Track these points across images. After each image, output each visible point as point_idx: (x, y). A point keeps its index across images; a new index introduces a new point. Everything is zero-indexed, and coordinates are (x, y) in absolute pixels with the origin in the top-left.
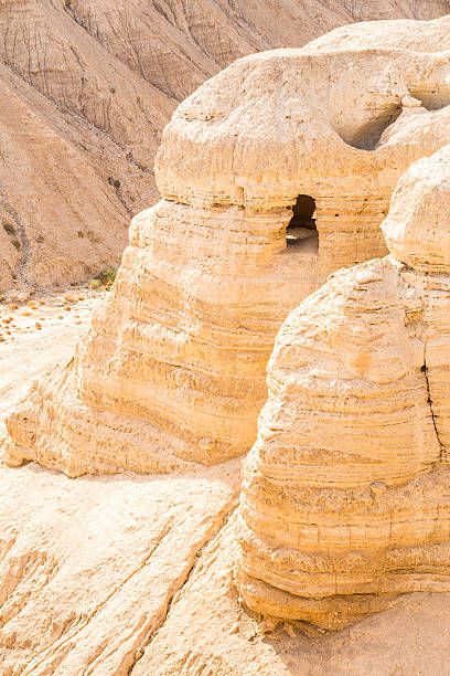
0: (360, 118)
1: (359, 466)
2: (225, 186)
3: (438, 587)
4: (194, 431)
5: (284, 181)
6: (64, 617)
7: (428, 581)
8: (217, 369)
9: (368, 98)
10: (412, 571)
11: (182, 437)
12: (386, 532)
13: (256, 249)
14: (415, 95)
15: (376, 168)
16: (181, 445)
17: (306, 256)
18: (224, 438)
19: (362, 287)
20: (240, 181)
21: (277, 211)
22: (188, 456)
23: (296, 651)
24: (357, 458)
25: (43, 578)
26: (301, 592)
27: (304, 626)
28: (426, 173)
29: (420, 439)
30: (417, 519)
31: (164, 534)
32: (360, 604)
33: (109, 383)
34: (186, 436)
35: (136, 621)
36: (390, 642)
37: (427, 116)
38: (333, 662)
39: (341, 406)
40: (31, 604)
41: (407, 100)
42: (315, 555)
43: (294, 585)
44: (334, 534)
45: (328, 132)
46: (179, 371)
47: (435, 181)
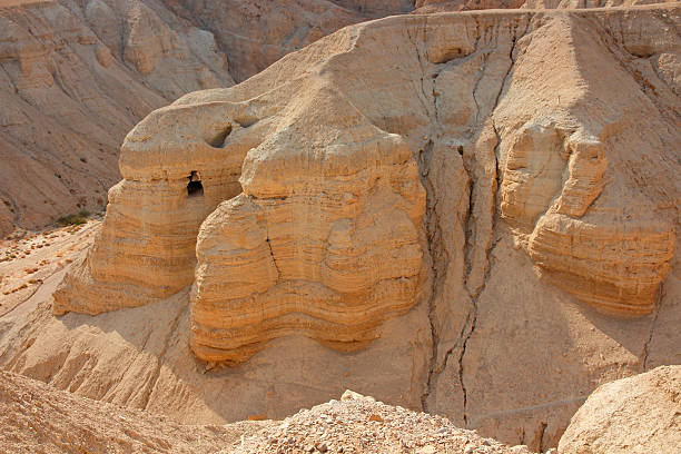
0: (214, 134)
1: (245, 287)
2: (156, 171)
3: (286, 334)
4: (156, 284)
5: (185, 165)
6: (107, 382)
7: (281, 332)
8: (164, 254)
9: (215, 125)
10: (274, 329)
11: (150, 287)
12: (260, 314)
13: (176, 197)
14: (236, 121)
15: (225, 156)
16: (150, 291)
17: (199, 198)
18: (171, 284)
19: (235, 208)
20: (164, 168)
21: (183, 180)
22: (154, 296)
23: (227, 375)
24: (245, 283)
25: (90, 367)
26: (228, 347)
27: (229, 363)
28: (257, 155)
29: (270, 271)
30: (273, 306)
31: (150, 334)
32: (254, 347)
33: (109, 269)
34: (153, 287)
35: (144, 377)
36: (270, 361)
37: (243, 131)
38: (246, 375)
39: (235, 262)
40: (86, 380)
41: (234, 124)
42: (232, 329)
43: (223, 344)
44: (238, 319)
45: (201, 142)
46: (144, 258)
47: (263, 158)
